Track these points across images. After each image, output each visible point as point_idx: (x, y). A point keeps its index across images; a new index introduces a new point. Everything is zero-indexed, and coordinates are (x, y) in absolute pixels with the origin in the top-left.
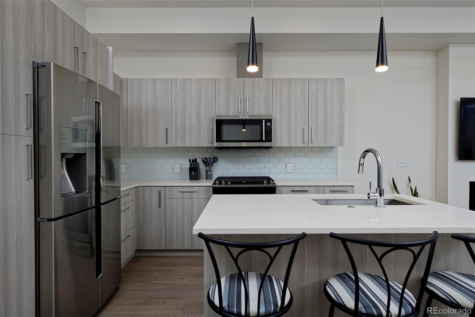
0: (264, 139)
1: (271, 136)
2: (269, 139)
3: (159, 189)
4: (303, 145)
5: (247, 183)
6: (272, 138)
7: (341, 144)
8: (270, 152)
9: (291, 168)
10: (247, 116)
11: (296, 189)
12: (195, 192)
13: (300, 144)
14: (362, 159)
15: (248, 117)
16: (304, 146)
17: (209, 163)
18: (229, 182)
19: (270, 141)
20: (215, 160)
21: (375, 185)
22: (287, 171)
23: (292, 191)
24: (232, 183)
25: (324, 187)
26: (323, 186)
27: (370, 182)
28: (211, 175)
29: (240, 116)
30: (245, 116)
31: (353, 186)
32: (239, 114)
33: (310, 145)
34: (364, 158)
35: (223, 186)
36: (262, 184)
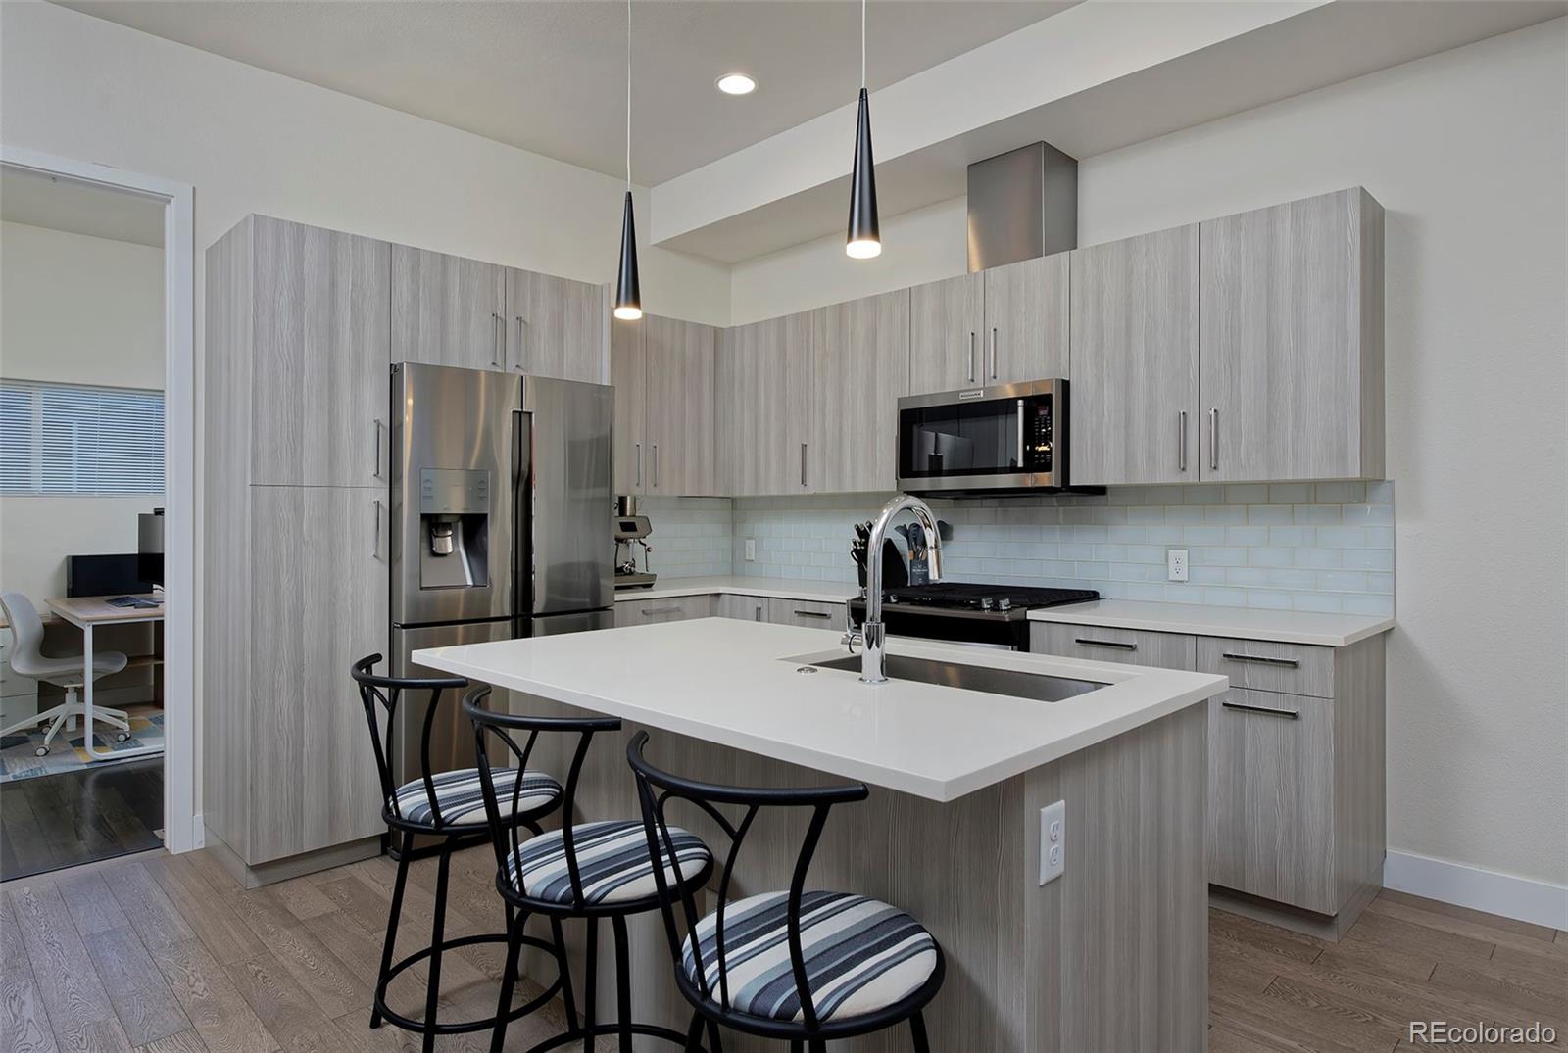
0: (1020, 464)
1: (1050, 452)
2: (1042, 461)
3: (759, 603)
4: (1176, 478)
6: (1051, 457)
9: (1184, 565)
10: (978, 392)
11: (1096, 636)
13: (1165, 474)
15: (982, 395)
16: (1183, 482)
19: (1047, 467)
22: (1168, 575)
23: (1080, 641)
25: (1199, 638)
26: (1196, 635)
29: (961, 394)
30: (974, 393)
32: (972, 386)
33: (1207, 478)
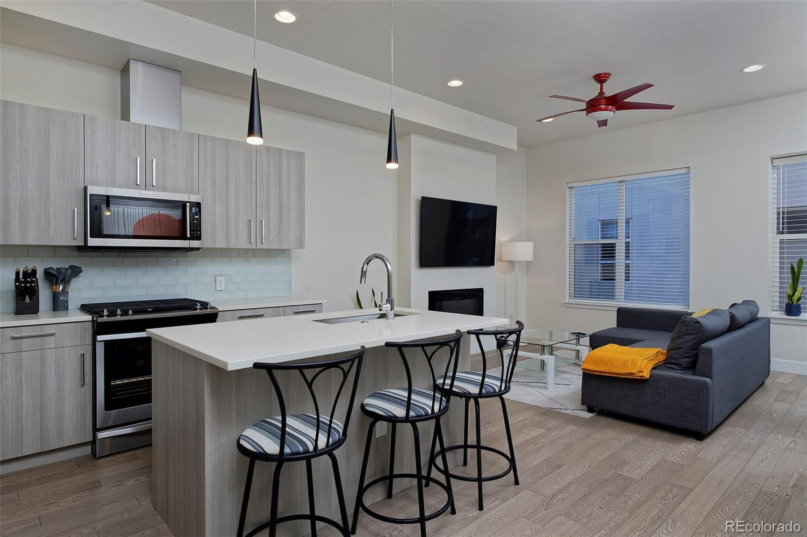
0: (189, 236)
1: (200, 230)
2: (196, 235)
4: (248, 246)
5: (154, 311)
6: (201, 233)
7: (301, 246)
8: (186, 257)
9: (223, 283)
10: (155, 193)
11: (246, 313)
12: (52, 335)
13: (243, 245)
14: (365, 265)
15: (158, 195)
16: (251, 248)
17: (64, 277)
18: (130, 311)
19: (199, 238)
20: (76, 271)
21: (385, 296)
22: (216, 288)
23: (240, 317)
24: (135, 313)
25: (285, 307)
27: (382, 293)
28: (67, 302)
29: (143, 192)
30: (151, 193)
31: (321, 304)
32: (137, 188)
33: (259, 247)
34: (368, 263)
35: (118, 318)
36: (192, 310)
